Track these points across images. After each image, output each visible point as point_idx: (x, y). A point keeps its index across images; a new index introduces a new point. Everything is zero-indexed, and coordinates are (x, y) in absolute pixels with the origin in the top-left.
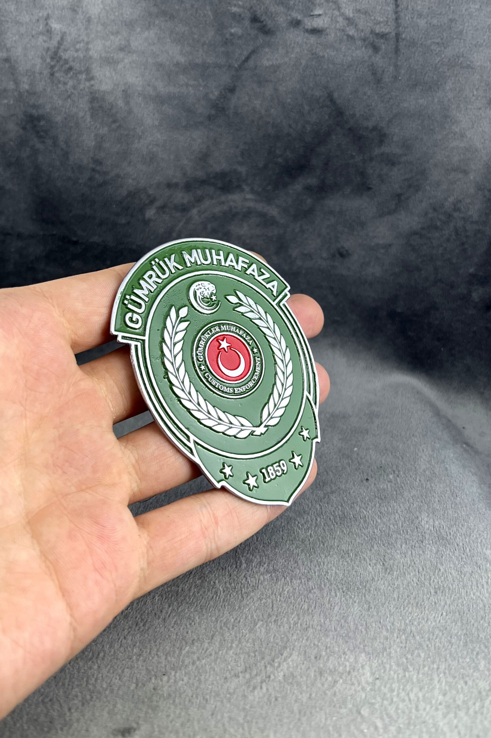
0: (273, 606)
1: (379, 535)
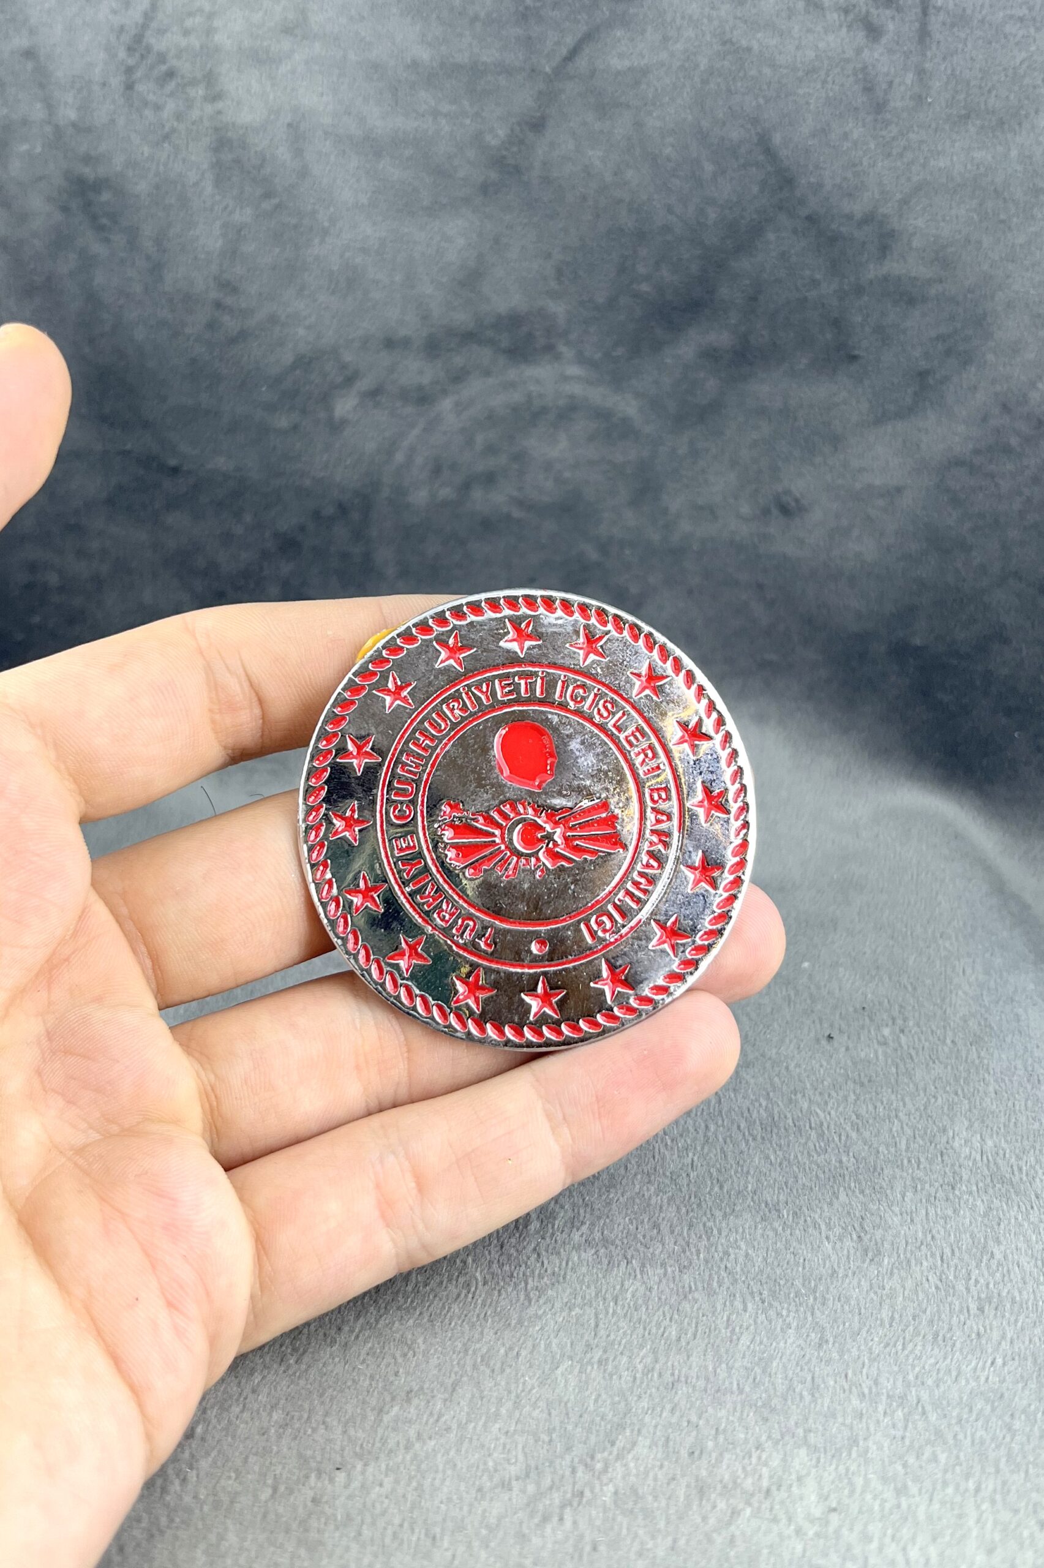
1: (851, 1169)
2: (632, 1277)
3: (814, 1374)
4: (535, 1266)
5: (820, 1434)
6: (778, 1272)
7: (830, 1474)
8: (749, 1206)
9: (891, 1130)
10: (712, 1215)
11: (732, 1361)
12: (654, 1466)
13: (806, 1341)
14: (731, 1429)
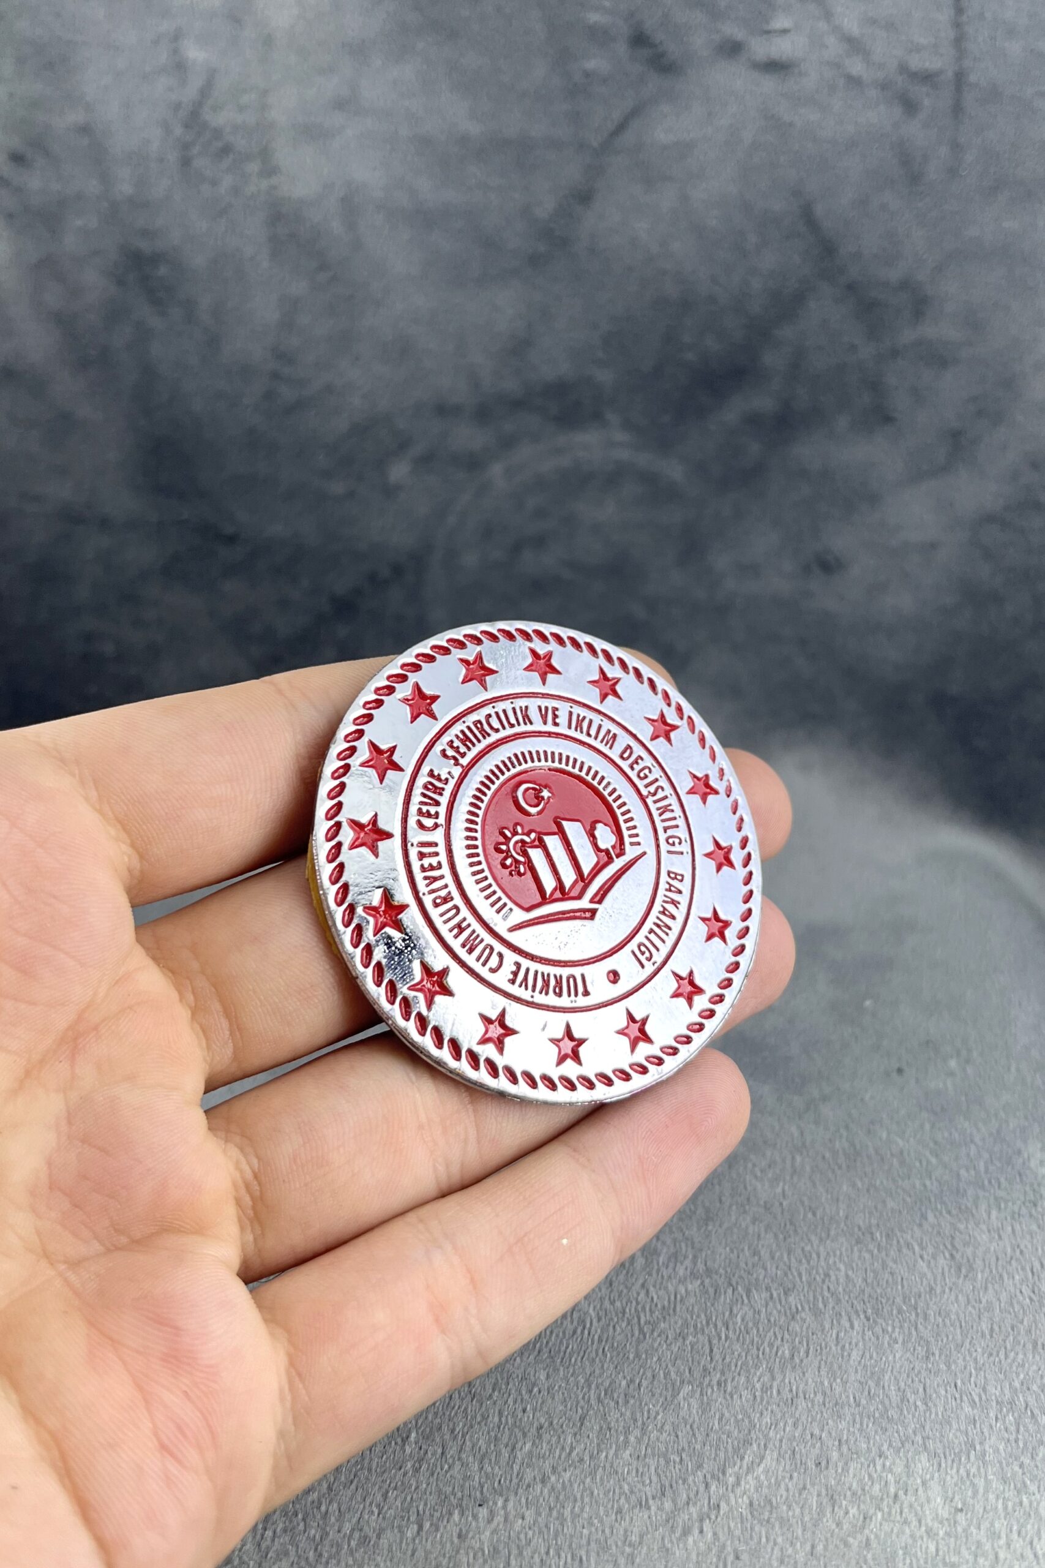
0: (711, 1351)
1: (936, 1192)
2: (740, 1302)
3: (925, 1385)
5: (937, 1440)
6: (879, 1291)
7: (952, 1477)
8: (843, 1230)
9: (968, 1155)
10: (809, 1240)
11: (845, 1376)
12: (784, 1478)
13: (913, 1355)
14: (852, 1440)
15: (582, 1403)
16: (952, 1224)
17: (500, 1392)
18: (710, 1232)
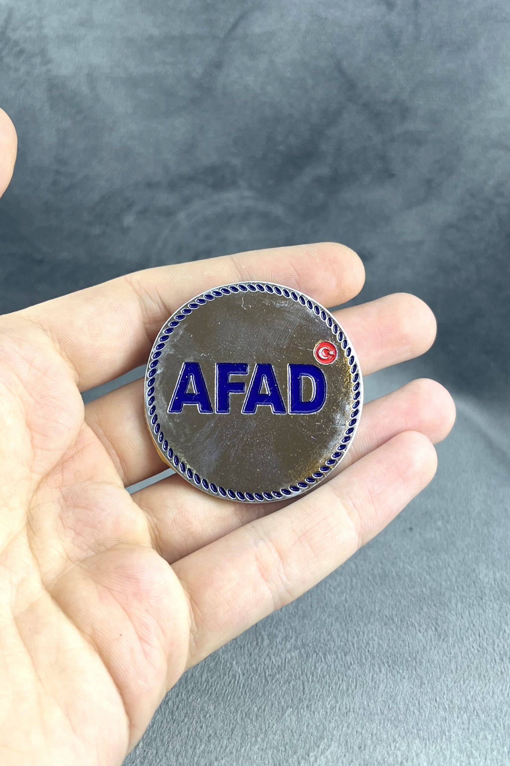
1: (428, 594)
2: (320, 661)
3: (419, 700)
4: (269, 663)
5: (425, 731)
6: (396, 651)
7: (432, 751)
8: (377, 618)
9: (447, 573)
10: (359, 625)
11: (376, 698)
12: (341, 756)
13: (413, 685)
14: (379, 733)
15: (233, 721)
16: (437, 612)
17: (188, 718)
18: (305, 624)
